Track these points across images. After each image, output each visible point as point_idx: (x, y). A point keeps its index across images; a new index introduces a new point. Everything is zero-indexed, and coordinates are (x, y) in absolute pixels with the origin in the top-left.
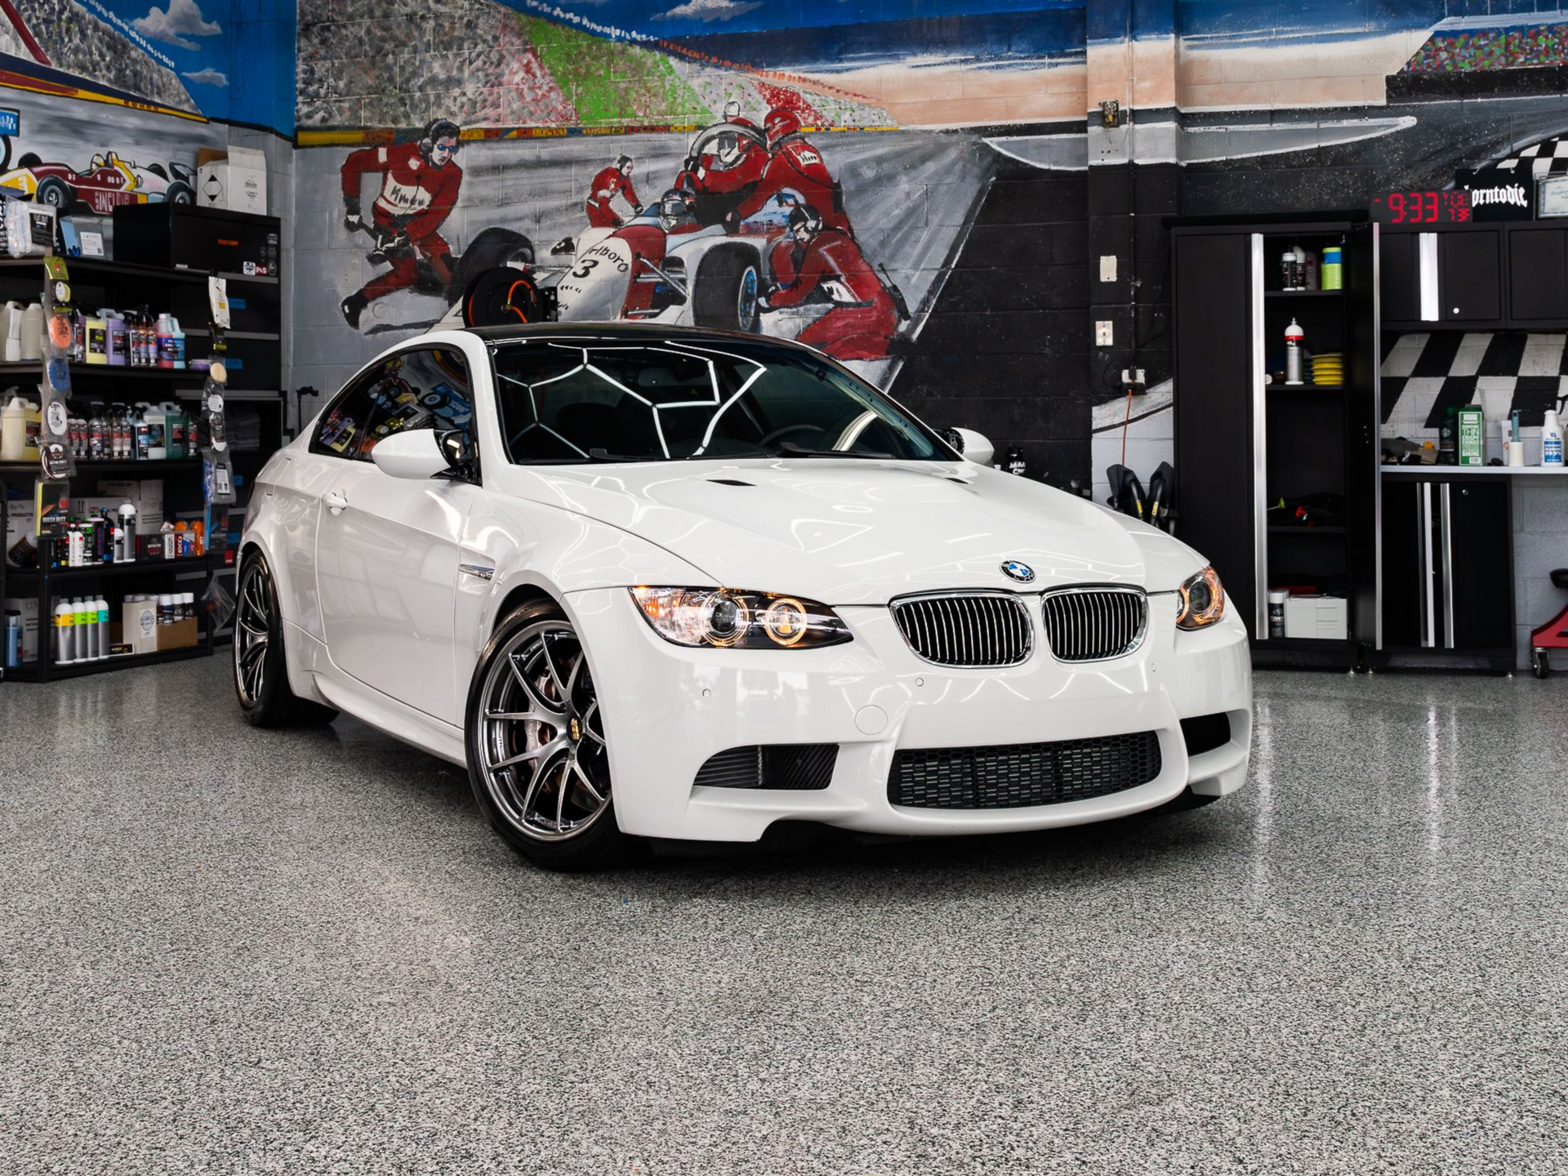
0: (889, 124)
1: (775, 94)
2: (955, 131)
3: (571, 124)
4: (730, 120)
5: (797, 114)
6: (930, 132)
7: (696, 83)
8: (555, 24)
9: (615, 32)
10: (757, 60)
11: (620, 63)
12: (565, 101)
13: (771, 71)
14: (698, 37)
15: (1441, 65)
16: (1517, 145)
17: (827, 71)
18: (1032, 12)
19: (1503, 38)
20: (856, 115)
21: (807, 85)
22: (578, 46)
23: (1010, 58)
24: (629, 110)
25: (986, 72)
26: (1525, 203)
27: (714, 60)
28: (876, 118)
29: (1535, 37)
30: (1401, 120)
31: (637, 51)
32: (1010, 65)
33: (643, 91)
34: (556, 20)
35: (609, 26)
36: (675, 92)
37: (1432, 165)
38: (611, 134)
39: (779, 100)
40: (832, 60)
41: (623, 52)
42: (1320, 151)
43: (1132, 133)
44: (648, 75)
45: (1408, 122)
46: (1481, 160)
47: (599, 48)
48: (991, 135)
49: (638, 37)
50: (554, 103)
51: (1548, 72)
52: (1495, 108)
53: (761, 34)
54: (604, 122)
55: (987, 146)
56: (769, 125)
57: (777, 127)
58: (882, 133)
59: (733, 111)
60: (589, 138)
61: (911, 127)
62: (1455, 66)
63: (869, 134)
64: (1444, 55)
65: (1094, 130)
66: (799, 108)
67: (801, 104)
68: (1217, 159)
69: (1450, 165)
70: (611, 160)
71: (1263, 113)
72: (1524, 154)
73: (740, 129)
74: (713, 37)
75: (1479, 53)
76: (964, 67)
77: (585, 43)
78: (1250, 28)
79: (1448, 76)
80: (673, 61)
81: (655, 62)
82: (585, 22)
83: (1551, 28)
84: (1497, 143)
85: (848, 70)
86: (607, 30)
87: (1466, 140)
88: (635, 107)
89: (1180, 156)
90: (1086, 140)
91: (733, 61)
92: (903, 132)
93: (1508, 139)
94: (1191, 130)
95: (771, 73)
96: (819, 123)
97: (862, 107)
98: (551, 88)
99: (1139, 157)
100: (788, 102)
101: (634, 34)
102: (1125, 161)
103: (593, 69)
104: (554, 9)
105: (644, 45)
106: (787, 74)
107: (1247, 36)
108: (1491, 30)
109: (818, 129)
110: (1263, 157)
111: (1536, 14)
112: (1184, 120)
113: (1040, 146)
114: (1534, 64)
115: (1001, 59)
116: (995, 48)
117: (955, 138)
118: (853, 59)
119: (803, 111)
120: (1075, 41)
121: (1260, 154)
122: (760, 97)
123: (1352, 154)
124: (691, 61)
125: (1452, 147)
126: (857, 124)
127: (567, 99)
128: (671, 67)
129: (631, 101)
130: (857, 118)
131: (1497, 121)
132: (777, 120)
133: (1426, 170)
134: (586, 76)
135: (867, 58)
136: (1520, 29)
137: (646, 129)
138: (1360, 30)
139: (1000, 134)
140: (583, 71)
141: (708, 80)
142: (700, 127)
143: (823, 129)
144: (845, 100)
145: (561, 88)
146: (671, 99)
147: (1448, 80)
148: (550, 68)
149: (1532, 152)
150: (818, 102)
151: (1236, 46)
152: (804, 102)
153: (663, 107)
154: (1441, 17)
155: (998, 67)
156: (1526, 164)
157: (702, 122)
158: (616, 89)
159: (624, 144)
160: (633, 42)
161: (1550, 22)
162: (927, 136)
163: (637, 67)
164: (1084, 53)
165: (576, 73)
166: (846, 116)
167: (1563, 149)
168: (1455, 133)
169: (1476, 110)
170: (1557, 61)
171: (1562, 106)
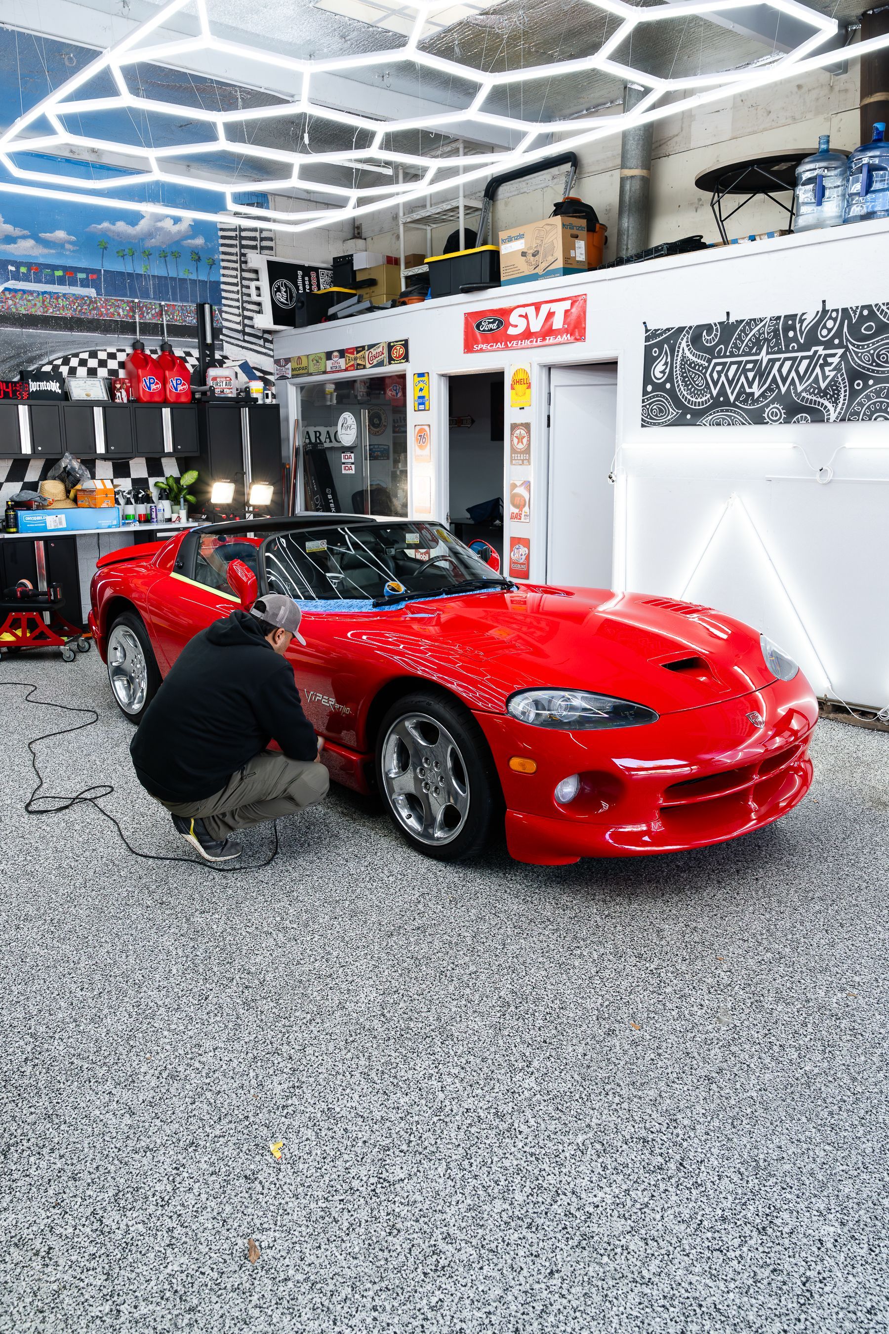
15: (9, 308)
16: (52, 358)
19: (41, 297)
26: (60, 391)
29: (57, 298)
37: (8, 365)
46: (34, 364)
51: (64, 319)
52: (39, 336)
62: (17, 310)
64: (10, 302)
69: (18, 365)
72: (55, 363)
75: (29, 304)
79: (13, 315)
83: (64, 295)
87: (25, 352)
93: (46, 354)
108: (34, 291)
111: (56, 286)
114: (57, 314)
125: (18, 355)
131: (41, 343)
136: (50, 293)
147: (14, 317)
149: (59, 362)
154: (8, 280)
156: (56, 368)
161: (64, 292)
167: (74, 362)
168: (19, 347)
169: (29, 336)
170: (68, 314)
171: (72, 339)
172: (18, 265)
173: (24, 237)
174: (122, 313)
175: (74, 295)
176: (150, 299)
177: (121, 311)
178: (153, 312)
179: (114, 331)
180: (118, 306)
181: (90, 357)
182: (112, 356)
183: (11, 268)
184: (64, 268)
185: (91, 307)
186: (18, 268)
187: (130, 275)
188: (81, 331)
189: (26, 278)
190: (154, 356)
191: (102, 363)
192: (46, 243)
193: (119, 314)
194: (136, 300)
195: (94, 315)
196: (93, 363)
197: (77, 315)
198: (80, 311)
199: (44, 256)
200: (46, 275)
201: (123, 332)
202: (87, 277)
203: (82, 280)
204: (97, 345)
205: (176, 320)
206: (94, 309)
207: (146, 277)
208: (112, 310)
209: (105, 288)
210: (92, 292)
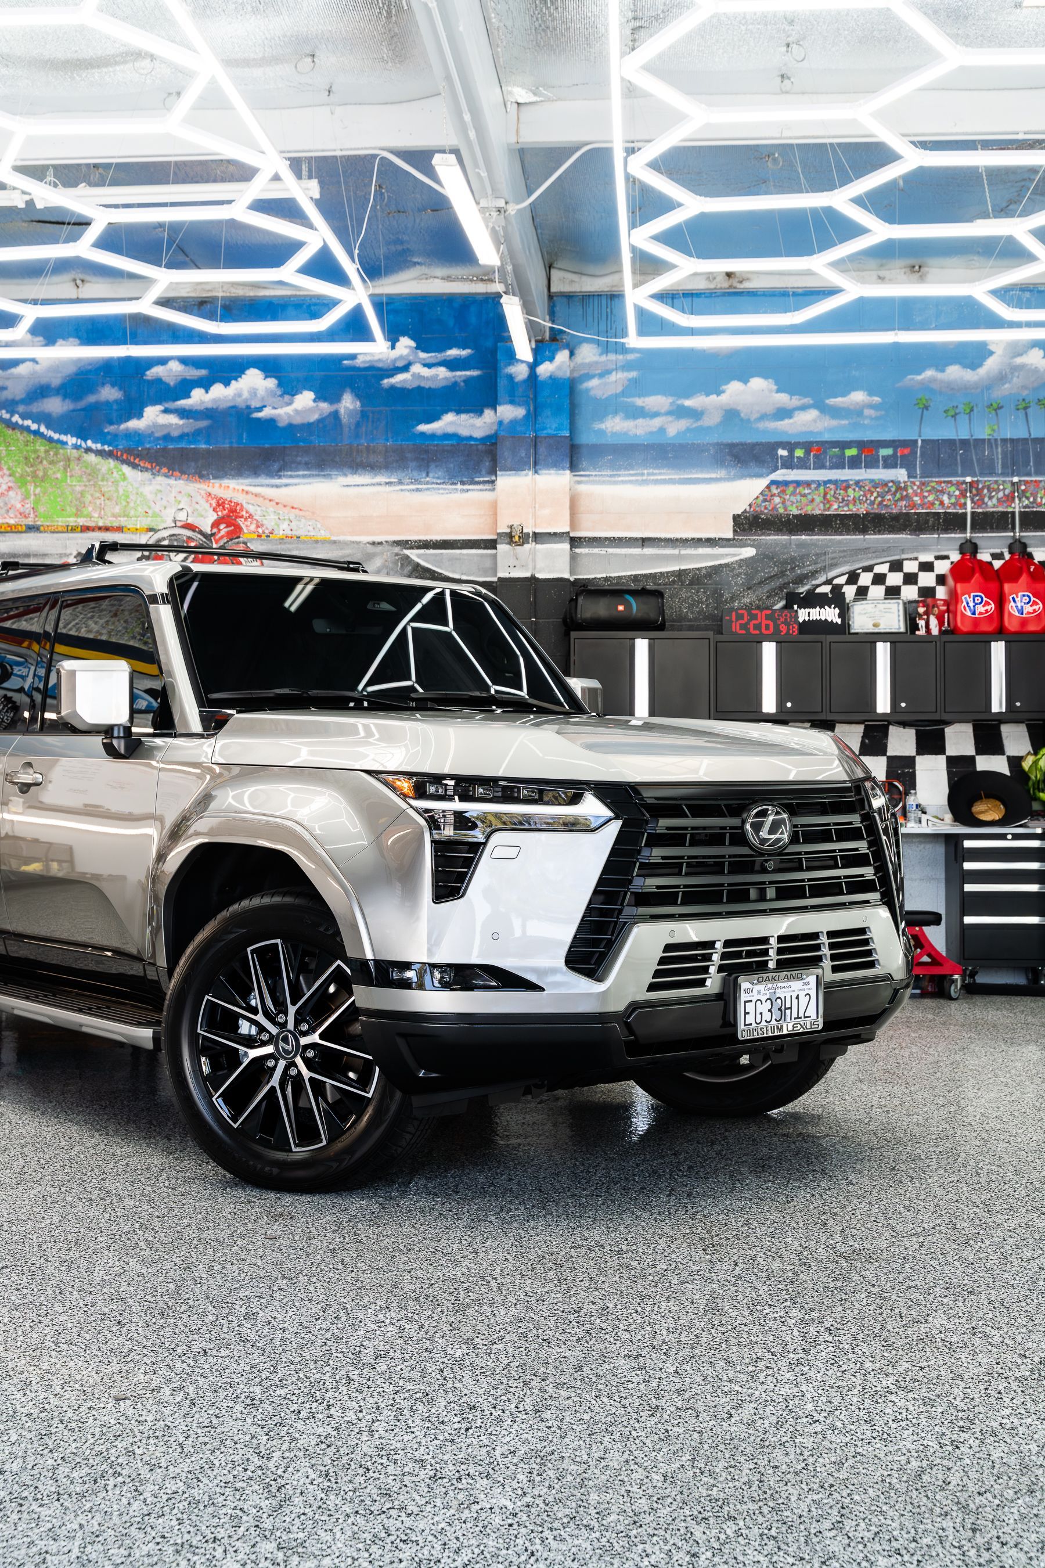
0: (323, 534)
1: (220, 503)
2: (380, 543)
3: (30, 521)
4: (179, 524)
5: (240, 522)
6: (358, 543)
7: (148, 490)
8: (14, 429)
9: (71, 440)
10: (205, 472)
11: (76, 468)
12: (23, 500)
13: (217, 483)
14: (149, 449)
15: (774, 508)
16: (831, 575)
17: (268, 486)
18: (447, 445)
19: (822, 488)
20: (293, 525)
21: (250, 496)
22: (35, 451)
23: (427, 483)
24: (85, 512)
25: (407, 494)
26: (839, 621)
27: (164, 470)
28: (311, 528)
29: (846, 489)
30: (744, 550)
31: (92, 458)
32: (427, 489)
33: (98, 495)
34: (14, 426)
35: (66, 434)
36: (128, 497)
37: (767, 588)
38: (67, 532)
39: (224, 509)
40: (272, 476)
41: (79, 459)
42: (681, 573)
43: (533, 553)
44: (102, 480)
45: (749, 552)
46: (803, 585)
47: (56, 454)
48: (411, 548)
49: (94, 446)
50: (13, 502)
51: (854, 517)
52: (814, 544)
53: (208, 451)
54: (61, 521)
55: (408, 557)
56: (215, 530)
57: (222, 533)
58: (317, 542)
59: (182, 516)
60: (46, 535)
61: (341, 538)
62: (786, 509)
63: (304, 542)
64: (777, 500)
65: (502, 548)
66: (242, 517)
67: (244, 513)
68: (599, 576)
69: (781, 588)
70: (68, 555)
71: (636, 539)
72: (835, 582)
73: (189, 533)
74: (165, 450)
75: (804, 500)
76: (388, 488)
77: (42, 449)
78: (626, 469)
79: (780, 516)
80: (126, 469)
81: (110, 469)
82: (43, 429)
83: (857, 483)
84: (816, 572)
85: (286, 485)
86: (63, 438)
87: (793, 569)
88: (90, 509)
89: (572, 573)
90: (495, 556)
91: (183, 472)
92: (335, 542)
93: (824, 569)
94: (578, 551)
95: (217, 485)
96: (260, 530)
97: (298, 518)
98: (10, 488)
99: (539, 572)
100: (233, 511)
101: (89, 443)
102: (527, 574)
103: (50, 472)
104: (12, 416)
105: (99, 453)
106: (231, 486)
107: (625, 475)
108: (813, 482)
109: (259, 536)
110: (636, 576)
111: (846, 471)
112: (575, 542)
113: (452, 559)
114: (845, 511)
115: (420, 483)
116: (415, 474)
117: (379, 548)
118: (291, 477)
119: (246, 520)
120: (484, 472)
121: (634, 573)
122: (207, 506)
123: (705, 576)
124: (144, 470)
125: (783, 573)
126: (294, 533)
127: (25, 498)
128: (124, 474)
129: (87, 504)
130: (294, 529)
131: (817, 555)
132: (222, 526)
133: (763, 591)
134: (43, 480)
135: (304, 476)
136: (835, 482)
137: (100, 528)
138: (713, 476)
139: (419, 547)
140: (40, 474)
141: (159, 487)
142: (151, 530)
143: (264, 537)
144: (282, 511)
145: (19, 488)
146: (124, 503)
147: (781, 521)
148: (9, 469)
149: (842, 580)
150: (259, 513)
151: (615, 483)
152: (247, 512)
153: (117, 510)
154: (776, 469)
155: (417, 490)
156: (837, 590)
157: (153, 525)
158: (73, 492)
159: (80, 541)
160: (88, 450)
161: (857, 478)
162: (356, 546)
163: (92, 473)
164: (493, 482)
165: (34, 475)
166: (285, 526)
167: (865, 579)
168: (785, 562)
169: (801, 545)
170: (862, 509)
171: (865, 545)
172: (791, 447)
173: (803, 408)
174: (947, 502)
175: (872, 481)
176: (997, 475)
177: (945, 498)
178: (1001, 494)
179: (932, 529)
180: (942, 492)
181: (891, 570)
182: (927, 567)
183: (783, 453)
184: (861, 445)
185: (898, 496)
186: (791, 452)
187: (964, 443)
188: (880, 532)
189: (803, 464)
190: (997, 564)
191: (910, 579)
192: (835, 412)
193: (942, 503)
194: (968, 479)
195: (902, 507)
196: (895, 579)
197: (875, 509)
198: (880, 503)
199: (830, 430)
200: (831, 457)
201: (947, 530)
202: (895, 452)
203: (885, 459)
204: (903, 551)
205: (1040, 505)
206: (902, 499)
207: (991, 443)
208: (931, 498)
209: (921, 466)
210: (901, 474)
